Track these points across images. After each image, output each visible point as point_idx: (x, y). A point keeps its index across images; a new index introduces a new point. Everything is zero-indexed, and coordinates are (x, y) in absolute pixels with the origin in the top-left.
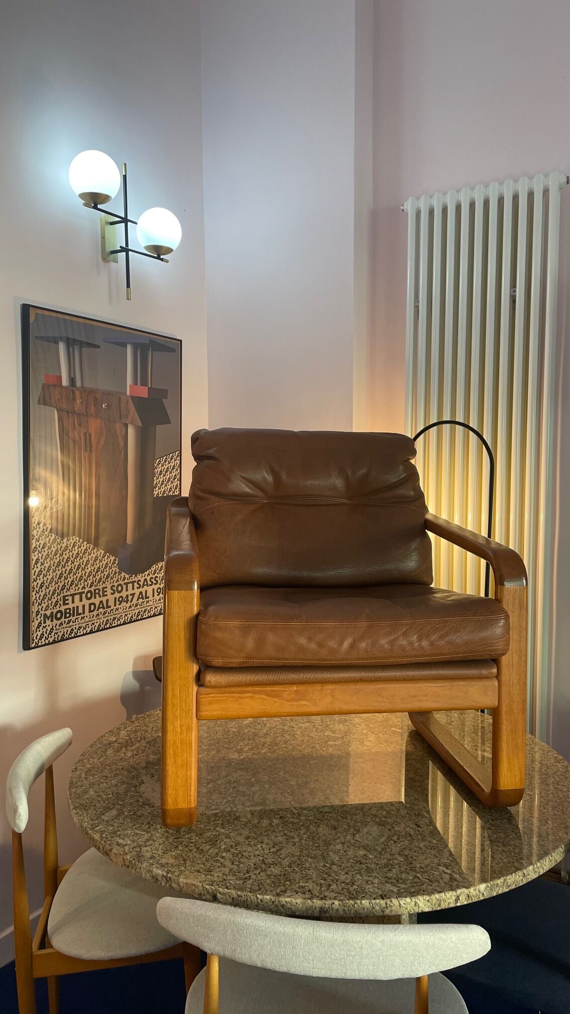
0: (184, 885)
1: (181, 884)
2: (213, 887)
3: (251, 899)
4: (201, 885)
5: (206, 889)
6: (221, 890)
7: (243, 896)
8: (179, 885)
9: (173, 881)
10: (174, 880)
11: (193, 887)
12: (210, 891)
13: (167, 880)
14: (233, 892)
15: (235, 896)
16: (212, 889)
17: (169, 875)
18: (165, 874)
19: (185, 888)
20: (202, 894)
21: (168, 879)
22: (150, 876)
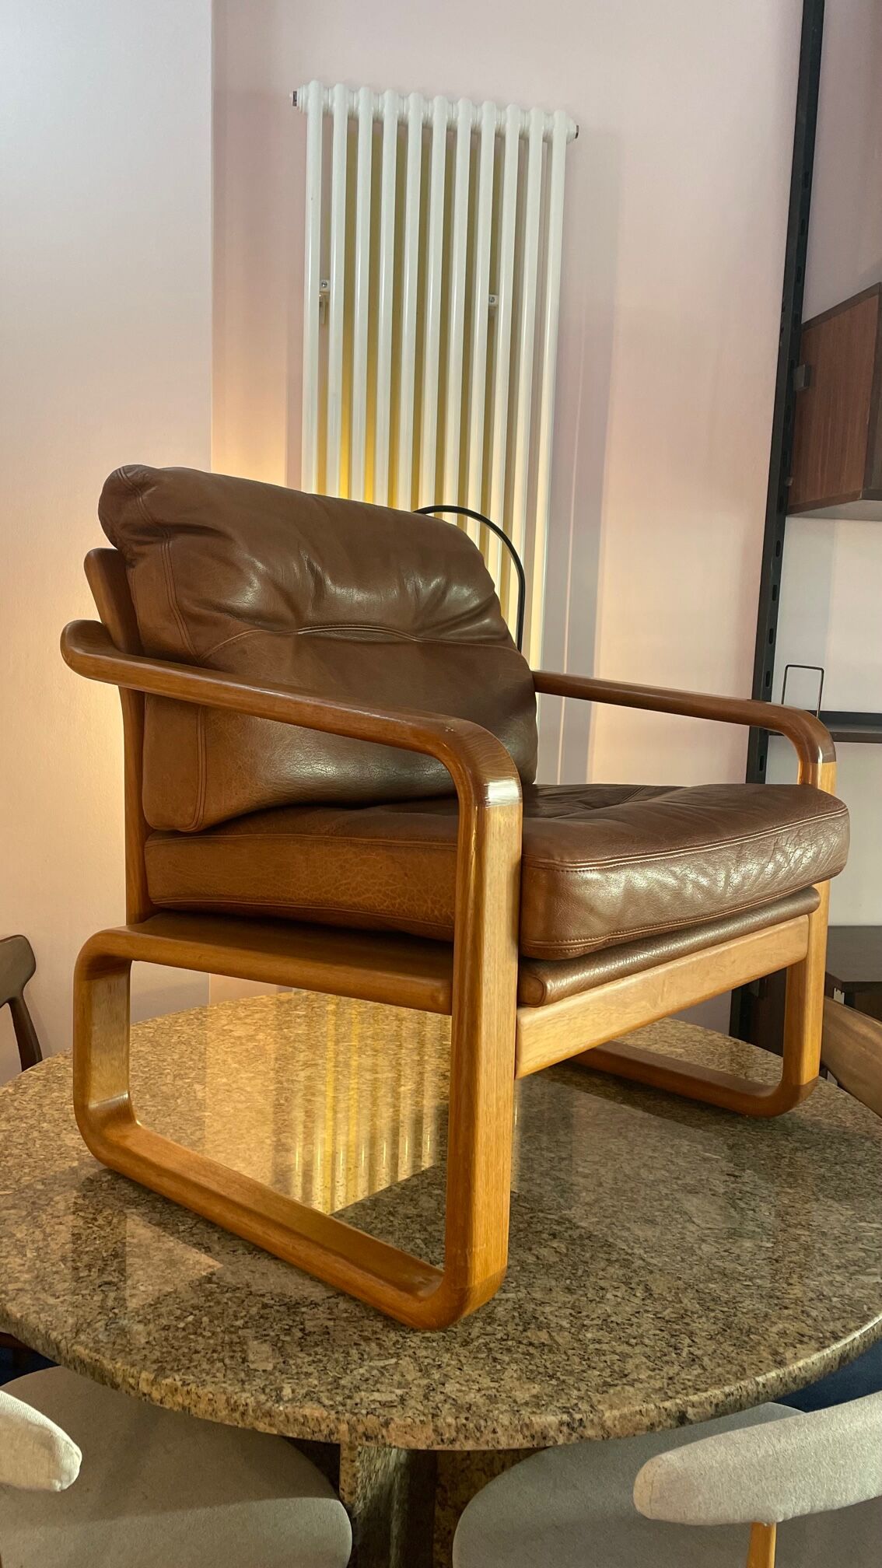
0: (616, 1422)
1: (609, 1423)
2: (678, 1401)
3: (747, 1391)
4: (652, 1406)
5: (666, 1410)
6: (694, 1398)
7: (735, 1392)
8: (603, 1427)
9: (587, 1424)
10: (592, 1421)
11: (638, 1417)
12: (674, 1409)
13: (573, 1429)
14: (717, 1392)
15: (721, 1397)
16: (677, 1404)
17: (578, 1416)
18: (565, 1417)
19: (618, 1427)
20: (656, 1424)
21: (576, 1425)
22: (525, 1437)
